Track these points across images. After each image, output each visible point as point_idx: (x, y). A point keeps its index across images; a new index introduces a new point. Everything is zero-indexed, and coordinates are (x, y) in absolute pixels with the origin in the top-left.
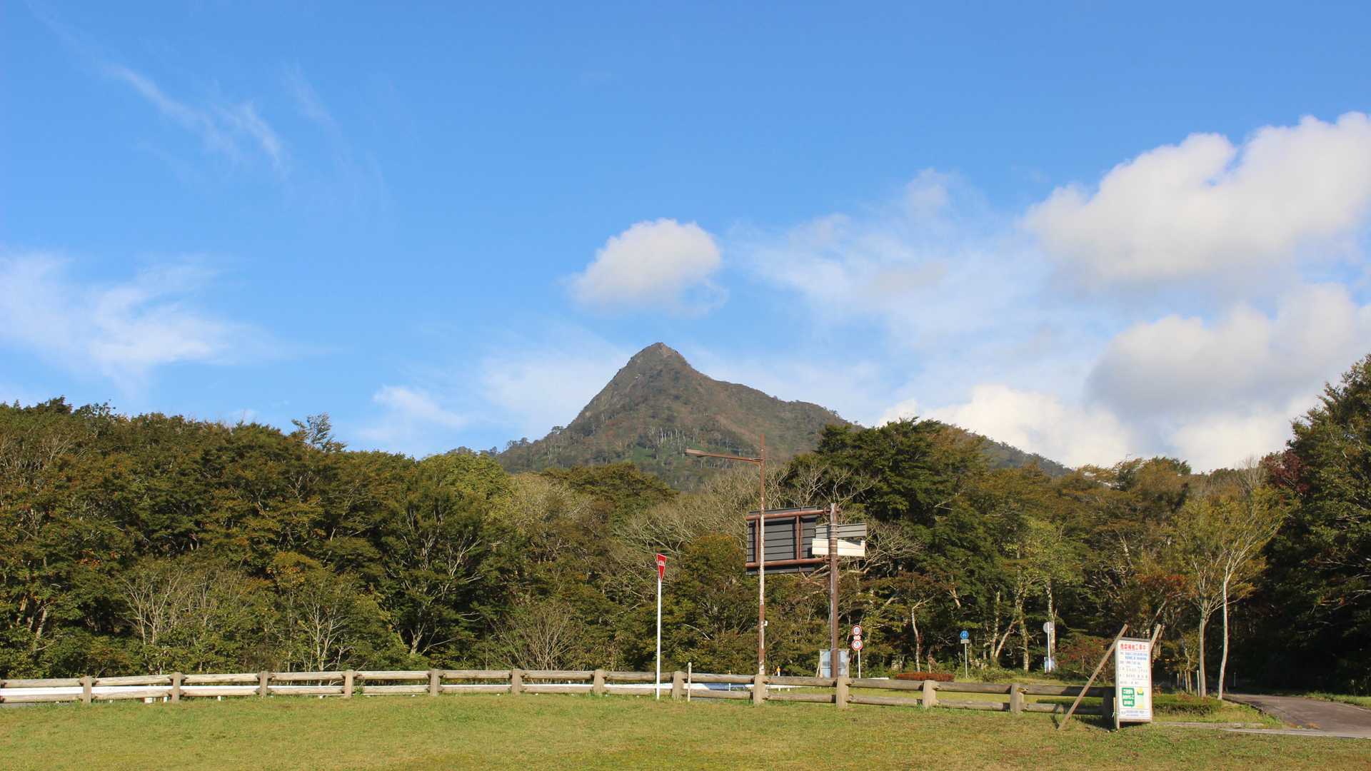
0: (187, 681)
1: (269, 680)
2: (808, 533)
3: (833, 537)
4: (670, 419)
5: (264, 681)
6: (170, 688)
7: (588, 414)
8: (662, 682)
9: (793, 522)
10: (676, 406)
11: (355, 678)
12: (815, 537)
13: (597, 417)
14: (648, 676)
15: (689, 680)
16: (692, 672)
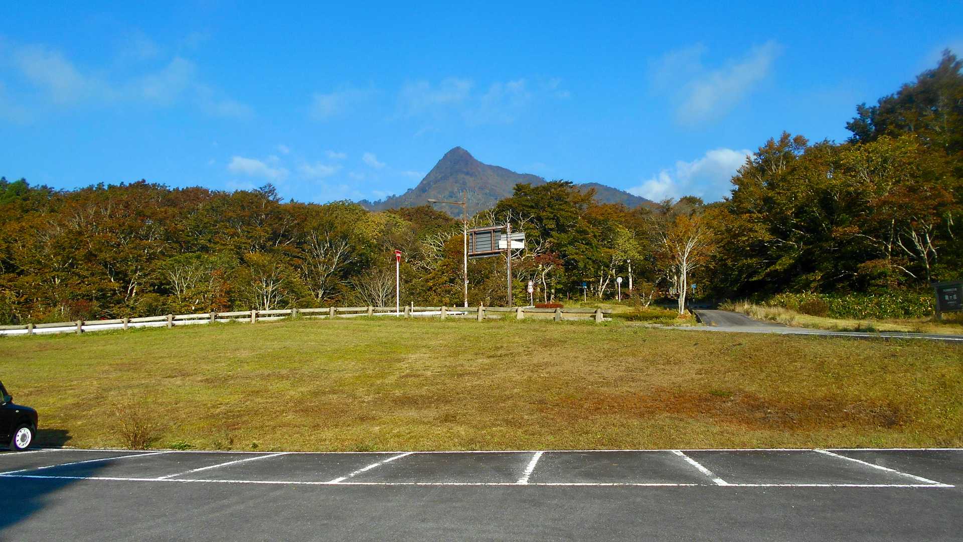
0: (175, 318)
1: (215, 316)
2: (497, 238)
3: (509, 239)
4: (464, 183)
5: (213, 318)
6: (167, 322)
7: (424, 182)
8: (400, 311)
9: (490, 233)
10: (467, 178)
11: (256, 314)
12: (500, 240)
13: (429, 184)
14: (394, 309)
15: (412, 311)
16: (414, 306)
